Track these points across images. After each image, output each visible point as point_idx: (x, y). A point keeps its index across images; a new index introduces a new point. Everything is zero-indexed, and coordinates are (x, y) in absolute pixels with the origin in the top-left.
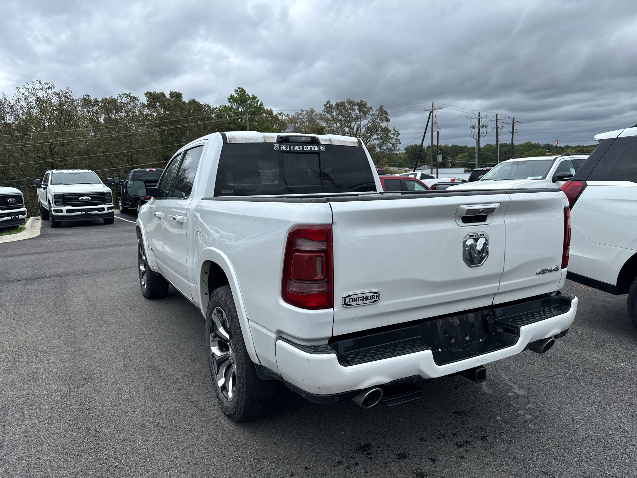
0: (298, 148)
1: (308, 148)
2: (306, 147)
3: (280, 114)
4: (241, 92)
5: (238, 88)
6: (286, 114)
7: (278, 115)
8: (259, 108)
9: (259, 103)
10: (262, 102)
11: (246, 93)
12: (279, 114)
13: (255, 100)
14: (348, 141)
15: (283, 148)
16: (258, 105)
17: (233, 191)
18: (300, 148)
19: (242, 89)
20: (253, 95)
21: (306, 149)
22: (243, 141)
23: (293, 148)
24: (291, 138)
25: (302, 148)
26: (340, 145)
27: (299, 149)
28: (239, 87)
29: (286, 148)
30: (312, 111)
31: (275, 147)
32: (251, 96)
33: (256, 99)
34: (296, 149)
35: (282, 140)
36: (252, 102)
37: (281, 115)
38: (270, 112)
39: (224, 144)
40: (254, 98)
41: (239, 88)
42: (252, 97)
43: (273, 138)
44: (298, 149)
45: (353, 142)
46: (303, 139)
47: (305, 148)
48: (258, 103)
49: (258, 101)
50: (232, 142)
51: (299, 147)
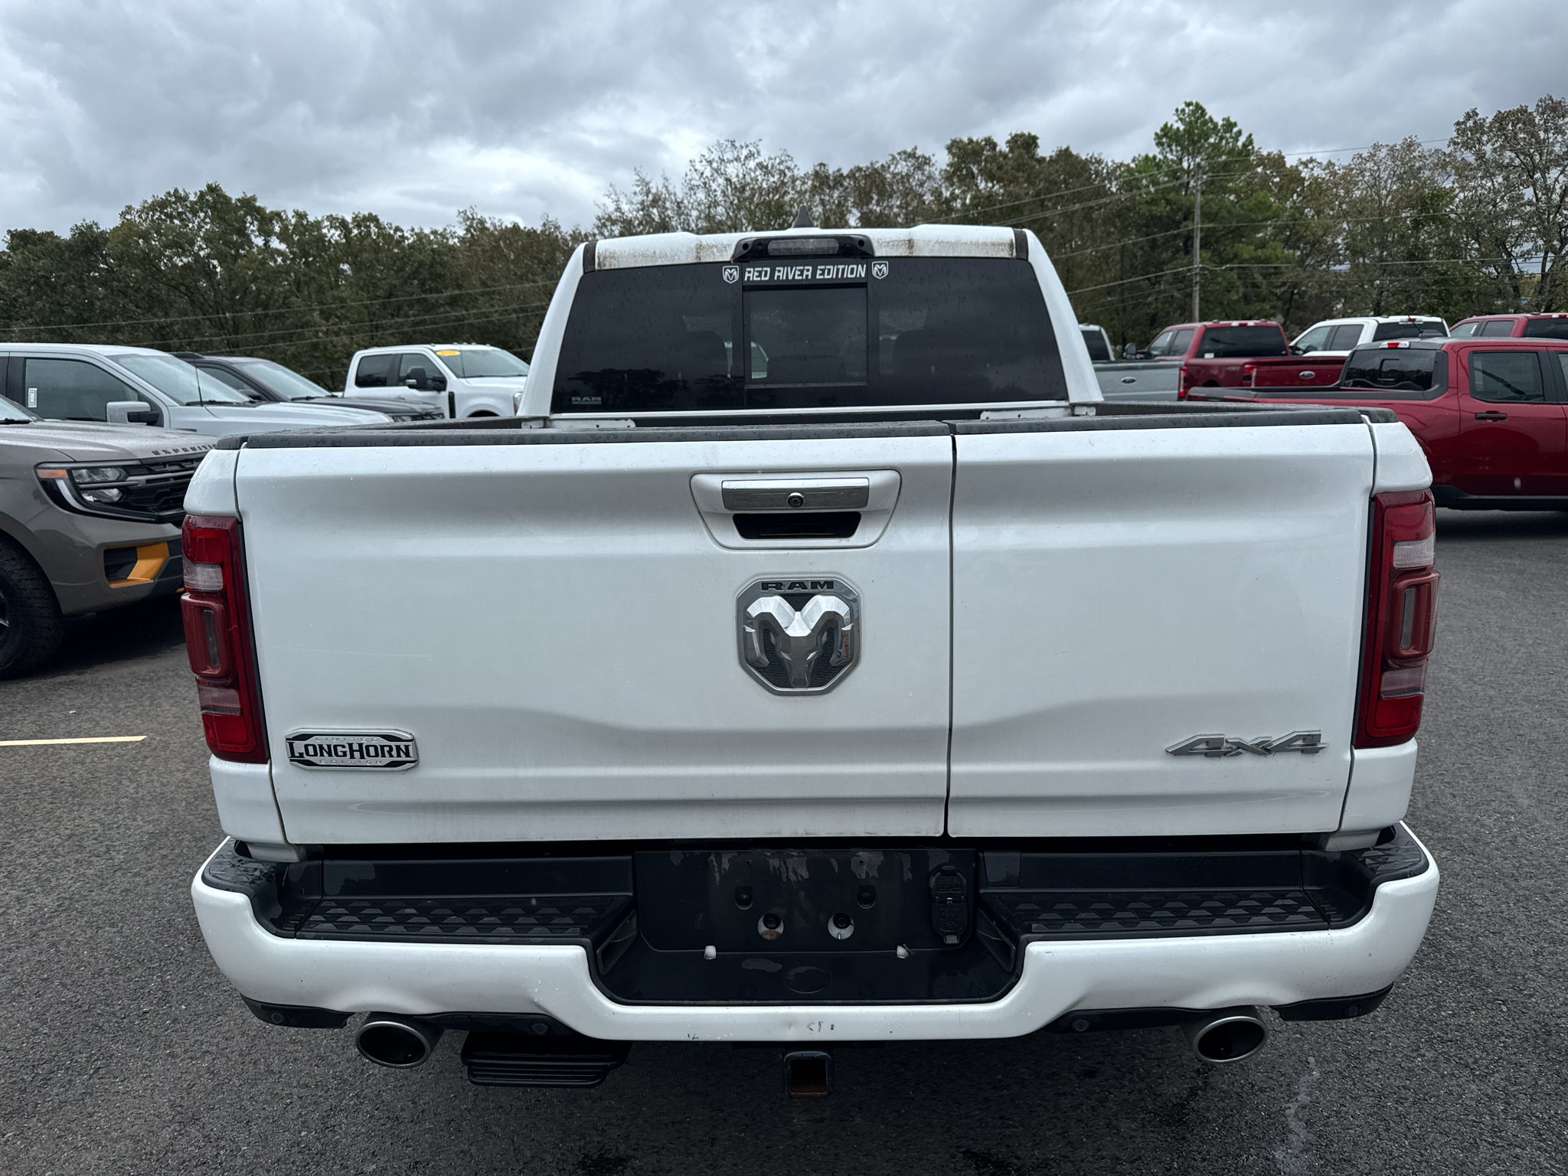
0: (798, 273)
1: (830, 272)
2: (823, 271)
3: (1305, 165)
4: (1194, 112)
5: (1186, 103)
6: (1325, 163)
7: (1301, 168)
8: (1240, 153)
9: (1242, 140)
10: (1250, 135)
11: (1207, 117)
12: (1302, 163)
13: (1231, 131)
14: (974, 241)
15: (752, 274)
16: (1240, 144)
17: (599, 399)
18: (805, 273)
19: (1197, 105)
20: (1227, 120)
21: (823, 274)
22: (636, 261)
23: (782, 273)
24: (772, 246)
25: (810, 273)
26: (944, 255)
27: (802, 275)
28: (1188, 101)
29: (760, 276)
30: (1409, 146)
31: (726, 275)
32: (1220, 123)
33: (1235, 130)
34: (790, 277)
35: (745, 252)
36: (1222, 138)
37: (1310, 166)
38: (1276, 162)
39: (585, 273)
40: (1229, 125)
41: (1188, 105)
42: (1223, 125)
43: (725, 247)
44: (797, 277)
45: (993, 244)
46: (811, 246)
47: (819, 272)
48: (1237, 141)
49: (1240, 133)
50: (607, 268)
51: (802, 272)
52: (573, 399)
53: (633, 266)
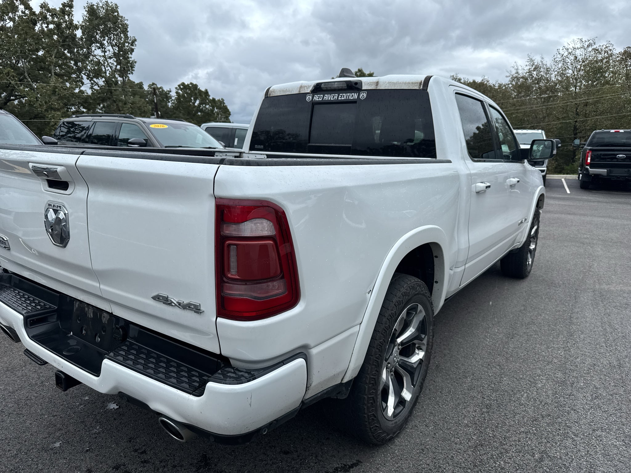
0: (332, 97)
1: (344, 96)
2: (341, 96)
14: (404, 82)
15: (316, 98)
17: (263, 146)
18: (335, 97)
21: (341, 97)
22: (280, 93)
23: (327, 97)
24: (323, 86)
25: (336, 97)
26: (390, 88)
27: (333, 98)
29: (319, 99)
31: (307, 98)
34: (329, 99)
39: (265, 98)
43: (308, 87)
44: (332, 99)
45: (412, 83)
46: (336, 86)
47: (340, 96)
50: (271, 96)
51: (334, 96)
52: (256, 146)
53: (279, 95)
